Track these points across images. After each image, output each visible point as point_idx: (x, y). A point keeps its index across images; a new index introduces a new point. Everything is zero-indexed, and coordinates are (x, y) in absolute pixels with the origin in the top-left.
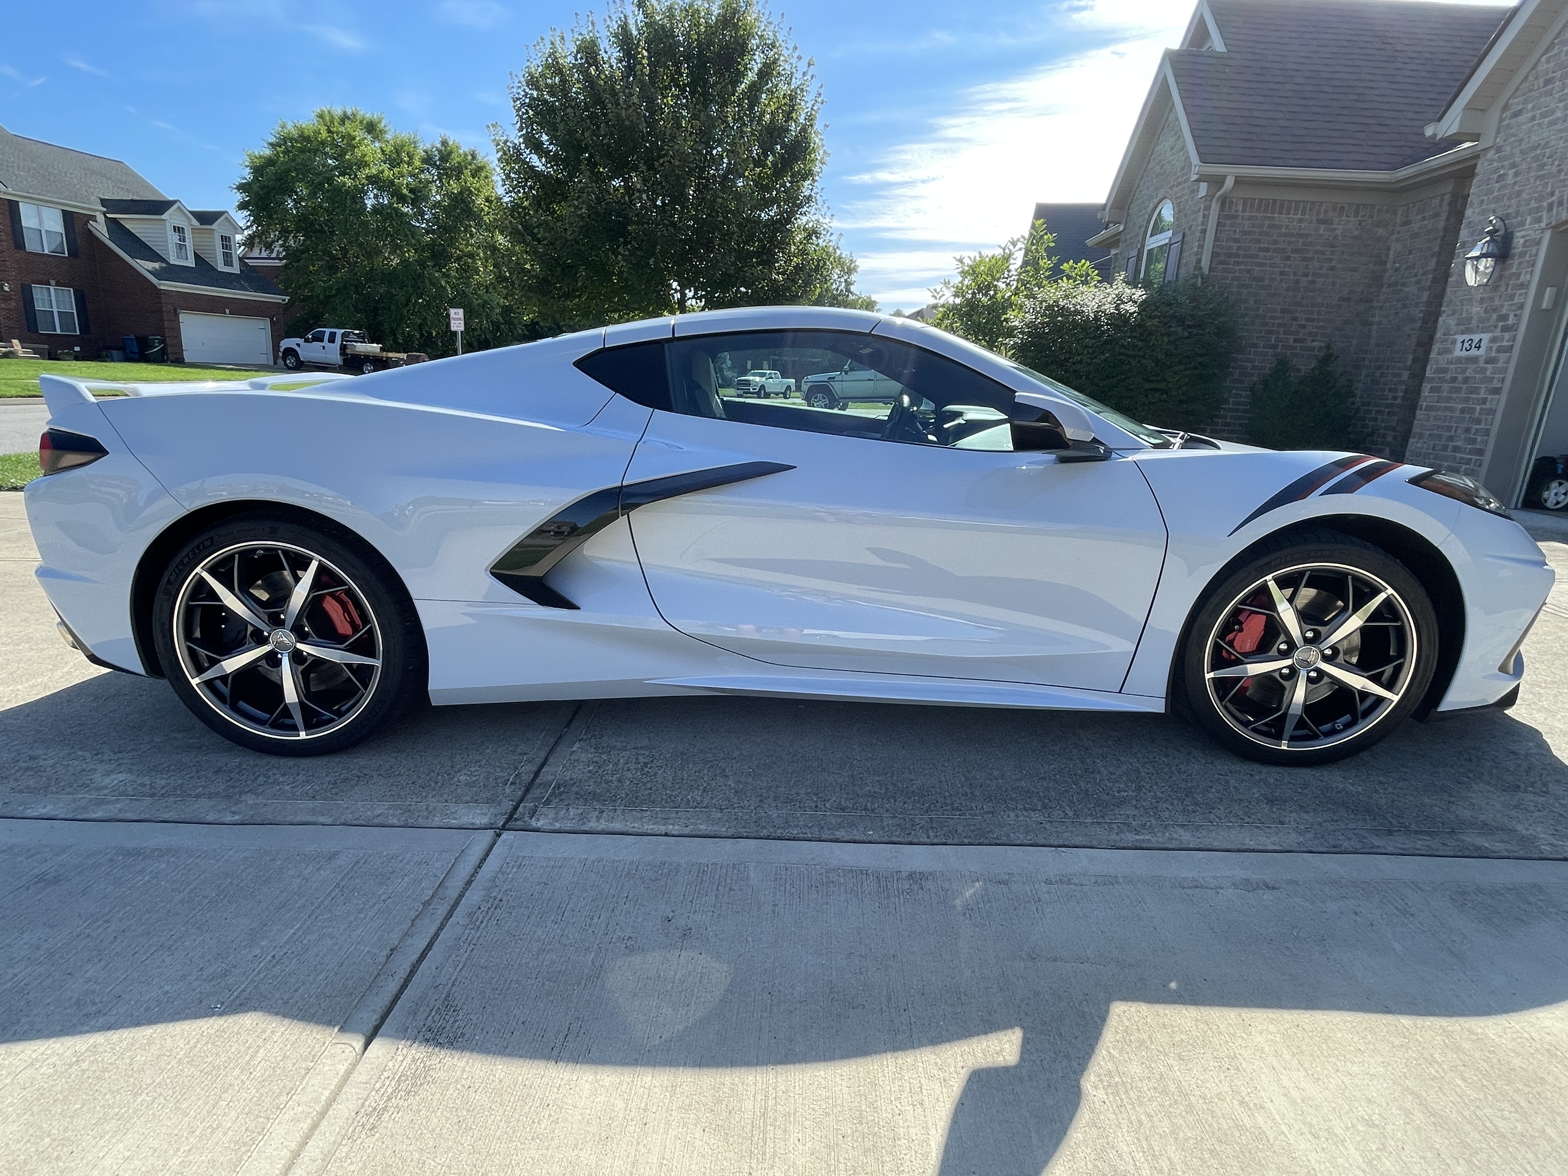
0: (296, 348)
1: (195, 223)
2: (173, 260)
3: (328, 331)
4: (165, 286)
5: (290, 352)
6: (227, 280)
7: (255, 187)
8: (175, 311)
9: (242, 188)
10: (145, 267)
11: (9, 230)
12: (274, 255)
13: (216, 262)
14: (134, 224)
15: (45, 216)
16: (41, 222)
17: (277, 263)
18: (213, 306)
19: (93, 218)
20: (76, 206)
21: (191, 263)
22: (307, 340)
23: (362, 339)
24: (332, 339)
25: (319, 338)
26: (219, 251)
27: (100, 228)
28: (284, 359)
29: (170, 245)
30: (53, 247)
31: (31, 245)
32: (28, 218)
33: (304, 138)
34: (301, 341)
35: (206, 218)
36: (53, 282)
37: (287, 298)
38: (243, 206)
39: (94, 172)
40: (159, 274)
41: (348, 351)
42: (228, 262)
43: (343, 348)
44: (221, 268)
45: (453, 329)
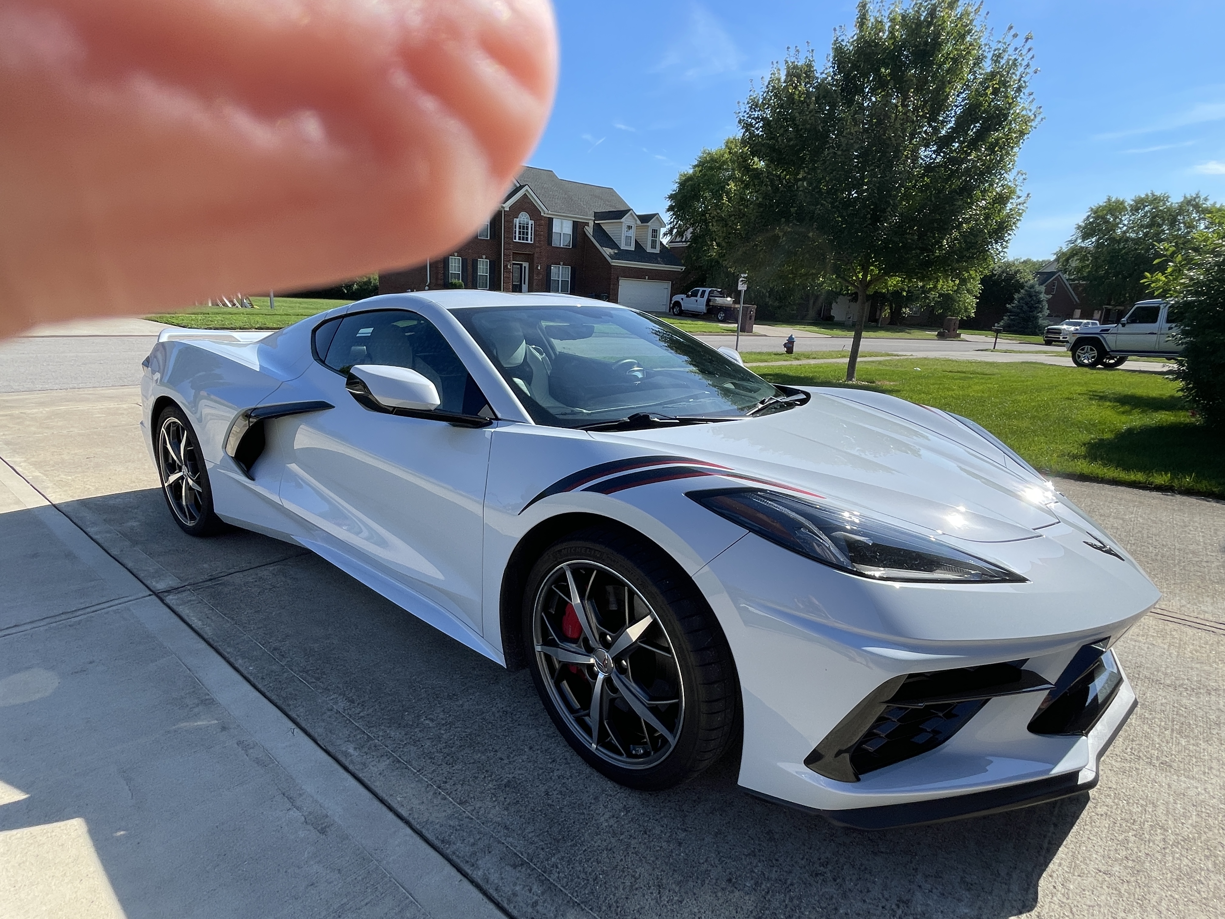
0: (681, 301)
1: (639, 222)
2: (623, 247)
3: (701, 289)
4: (615, 263)
5: (677, 304)
6: (651, 258)
7: (679, 197)
8: (618, 278)
9: (671, 197)
10: (607, 252)
11: (546, 235)
12: (684, 240)
13: (646, 247)
14: (608, 226)
15: (564, 225)
16: (562, 230)
17: (684, 245)
18: (638, 274)
19: (587, 224)
20: (580, 218)
21: (632, 248)
22: (688, 296)
23: (722, 295)
24: (702, 296)
25: (695, 294)
26: (650, 238)
27: (589, 230)
28: (673, 308)
29: (623, 237)
30: (566, 243)
31: (555, 243)
32: (556, 229)
33: (713, 160)
34: (684, 296)
35: (645, 219)
36: (562, 263)
37: (684, 268)
38: (671, 208)
39: (596, 197)
40: (613, 257)
41: (711, 303)
42: (653, 246)
43: (708, 301)
44: (649, 250)
45: (739, 289)
